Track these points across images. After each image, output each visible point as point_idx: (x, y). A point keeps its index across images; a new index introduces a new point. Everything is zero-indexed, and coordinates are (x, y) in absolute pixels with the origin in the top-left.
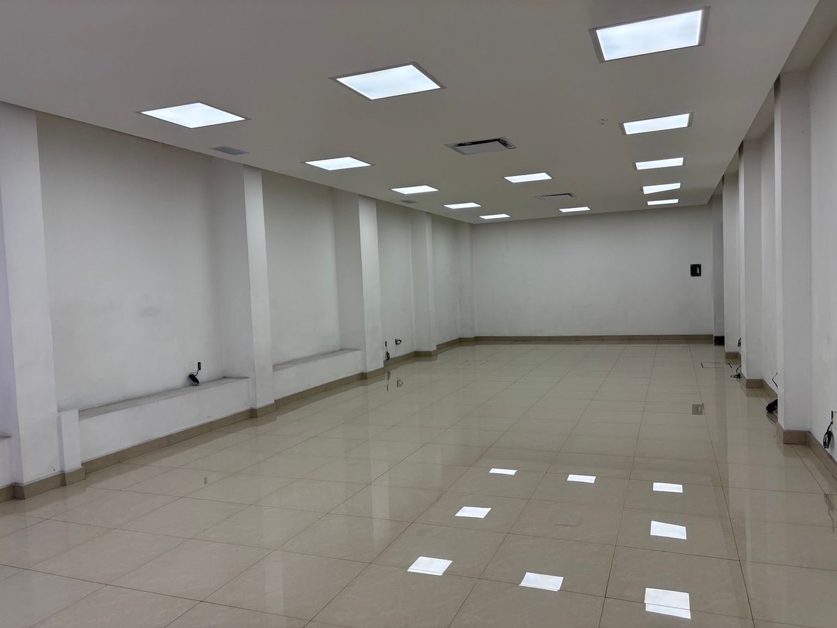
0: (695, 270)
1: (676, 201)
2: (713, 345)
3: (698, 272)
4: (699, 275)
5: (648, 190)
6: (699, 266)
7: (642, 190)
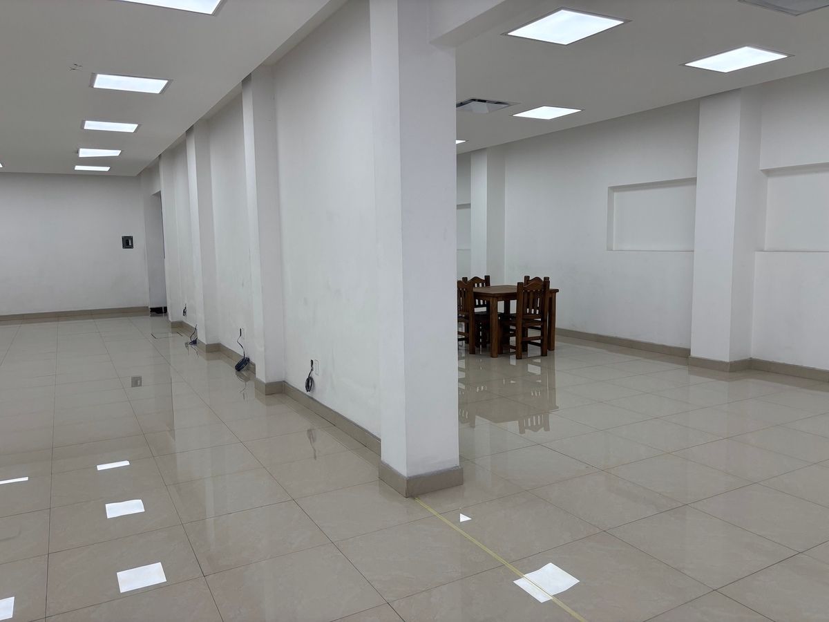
0: (127, 242)
1: (106, 169)
2: (149, 317)
3: (130, 244)
4: (132, 247)
5: (84, 153)
6: (131, 238)
7: (78, 152)
